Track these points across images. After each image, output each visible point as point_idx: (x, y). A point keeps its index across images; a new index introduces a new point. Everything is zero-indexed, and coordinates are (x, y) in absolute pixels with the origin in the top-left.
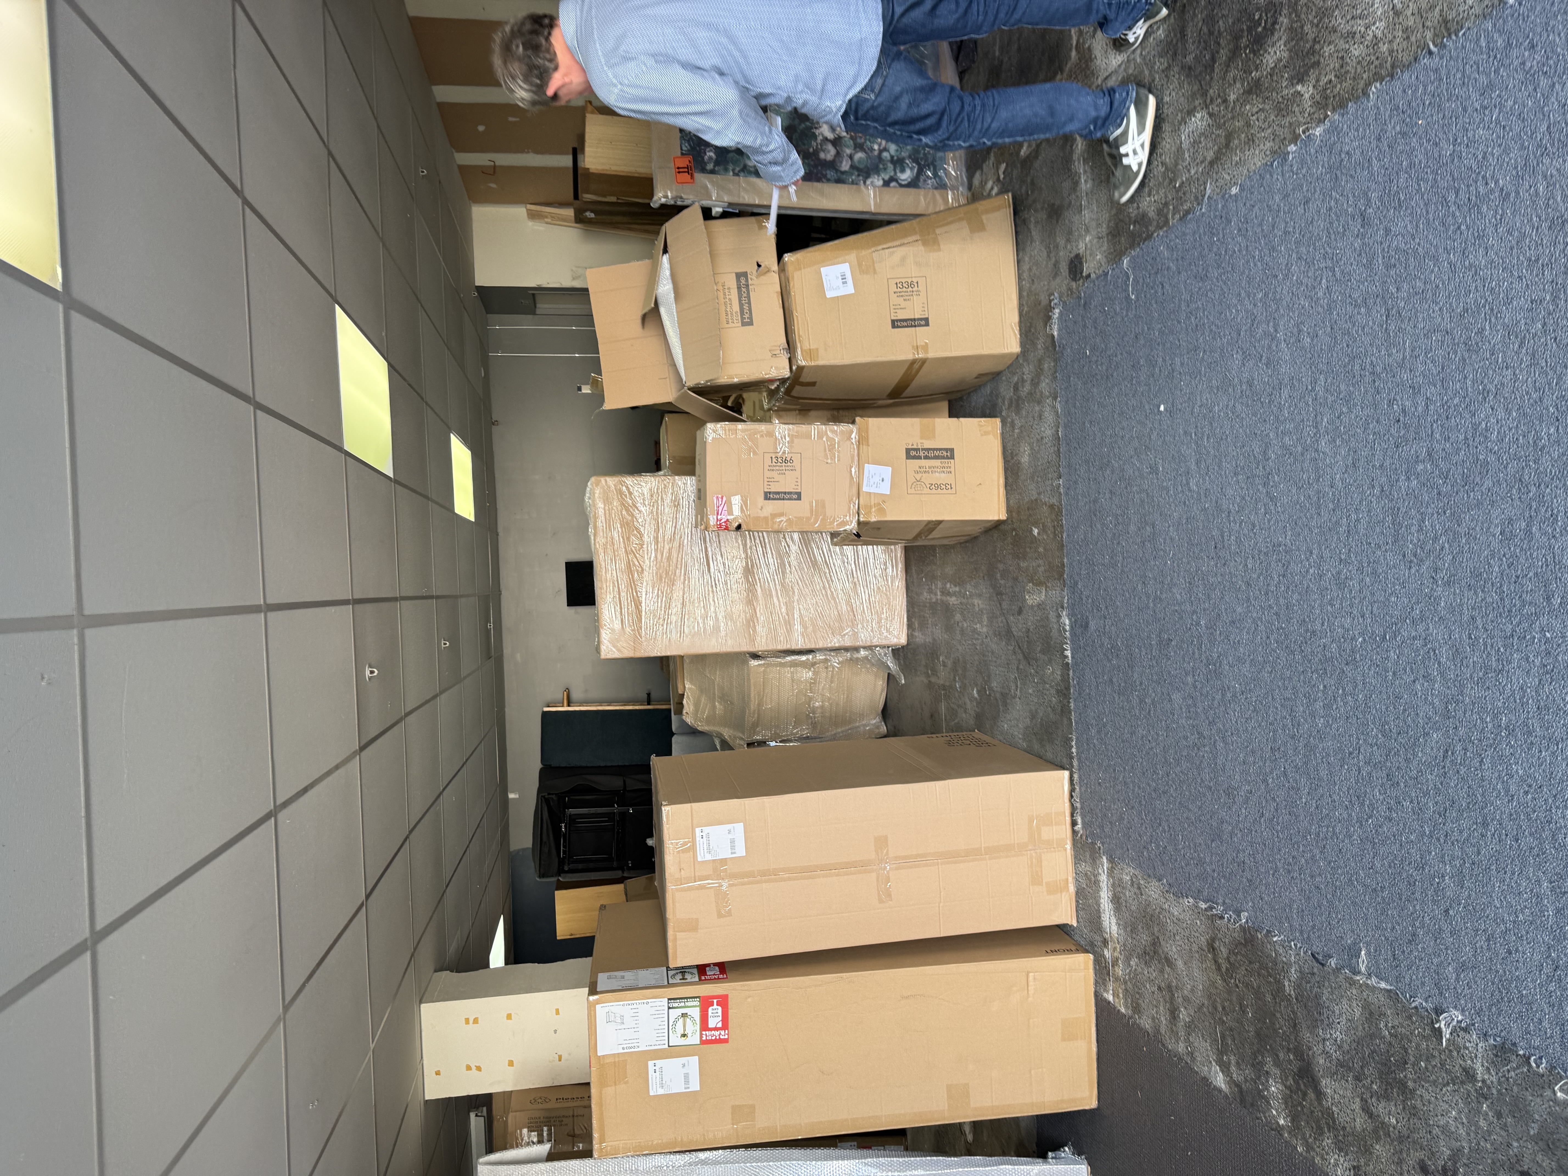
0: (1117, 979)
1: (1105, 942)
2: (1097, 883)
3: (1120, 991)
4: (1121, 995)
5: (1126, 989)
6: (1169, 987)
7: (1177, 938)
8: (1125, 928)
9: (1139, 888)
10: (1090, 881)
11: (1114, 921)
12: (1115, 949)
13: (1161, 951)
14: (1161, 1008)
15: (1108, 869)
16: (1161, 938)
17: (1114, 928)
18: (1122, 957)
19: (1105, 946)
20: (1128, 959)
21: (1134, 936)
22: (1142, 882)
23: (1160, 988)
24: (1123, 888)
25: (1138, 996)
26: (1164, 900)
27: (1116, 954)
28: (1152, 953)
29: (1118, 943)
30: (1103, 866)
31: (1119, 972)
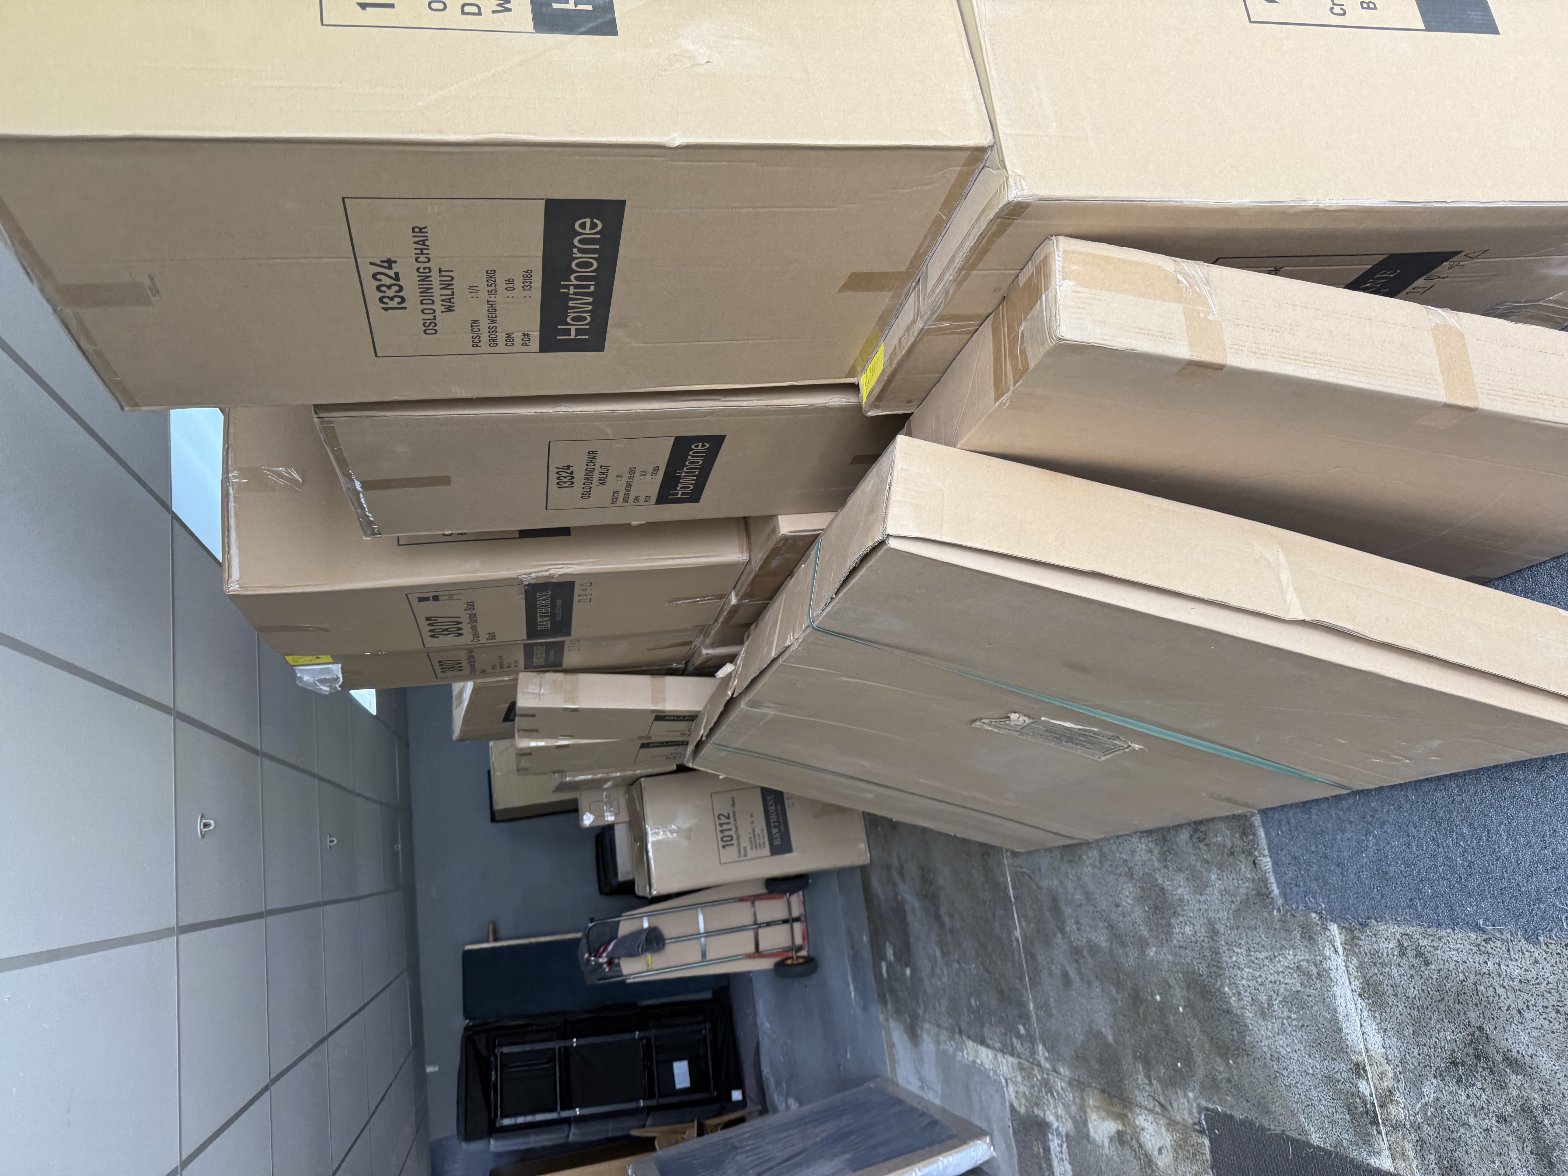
0: (1396, 1127)
1: (1359, 1070)
2: (1323, 975)
3: (1408, 1146)
4: (1411, 1154)
5: (1420, 1139)
6: (1526, 1110)
7: (1528, 1015)
8: (1400, 1034)
9: (1419, 954)
10: (1309, 975)
11: (1371, 1028)
12: (1382, 1076)
13: (1491, 1050)
14: (1514, 1155)
15: (1343, 944)
16: (1488, 1028)
17: (1375, 1040)
18: (1402, 1086)
19: (1359, 1076)
20: (1416, 1084)
21: (1423, 1040)
22: (1424, 942)
23: (1502, 1119)
24: (1383, 964)
25: (1451, 1146)
26: (1482, 958)
27: (1387, 1083)
28: (1469, 1061)
29: (1388, 1062)
30: (1332, 942)
31: (1398, 1111)
